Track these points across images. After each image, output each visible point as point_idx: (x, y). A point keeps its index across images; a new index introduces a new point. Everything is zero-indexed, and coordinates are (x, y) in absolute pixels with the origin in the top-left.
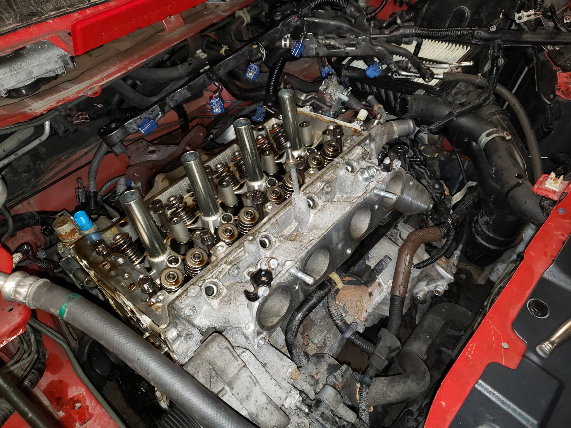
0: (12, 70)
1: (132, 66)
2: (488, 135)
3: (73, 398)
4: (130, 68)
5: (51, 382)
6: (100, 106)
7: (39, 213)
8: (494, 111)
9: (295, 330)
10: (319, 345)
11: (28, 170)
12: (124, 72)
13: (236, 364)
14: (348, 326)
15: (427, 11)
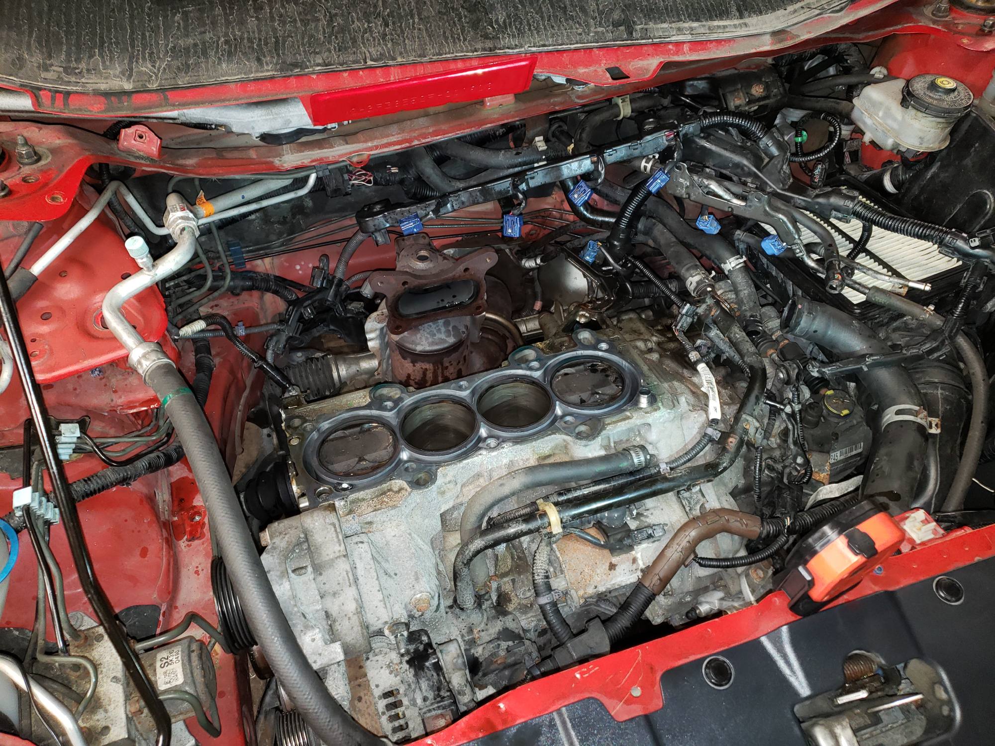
0: (268, 114)
1: (419, 140)
2: (898, 413)
3: (195, 507)
4: (416, 142)
5: (183, 478)
6: (394, 170)
7: (277, 278)
8: (936, 380)
9: (468, 557)
10: (524, 602)
11: (284, 221)
12: (407, 145)
13: (337, 548)
14: (549, 589)
15: (932, 177)
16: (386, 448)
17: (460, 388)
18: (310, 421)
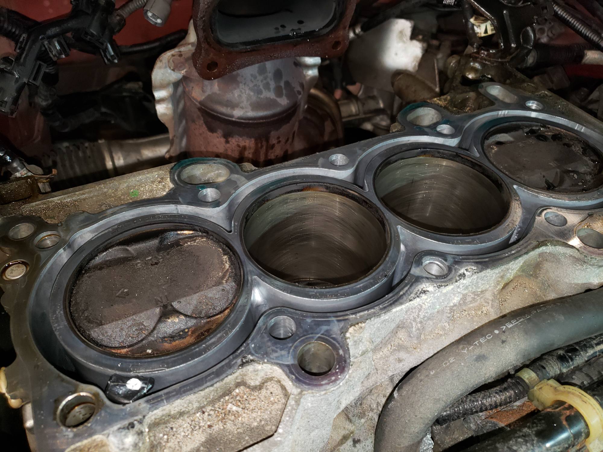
16: (219, 283)
17: (332, 166)
18: (53, 227)
